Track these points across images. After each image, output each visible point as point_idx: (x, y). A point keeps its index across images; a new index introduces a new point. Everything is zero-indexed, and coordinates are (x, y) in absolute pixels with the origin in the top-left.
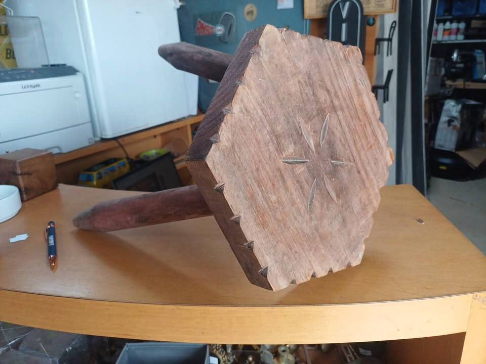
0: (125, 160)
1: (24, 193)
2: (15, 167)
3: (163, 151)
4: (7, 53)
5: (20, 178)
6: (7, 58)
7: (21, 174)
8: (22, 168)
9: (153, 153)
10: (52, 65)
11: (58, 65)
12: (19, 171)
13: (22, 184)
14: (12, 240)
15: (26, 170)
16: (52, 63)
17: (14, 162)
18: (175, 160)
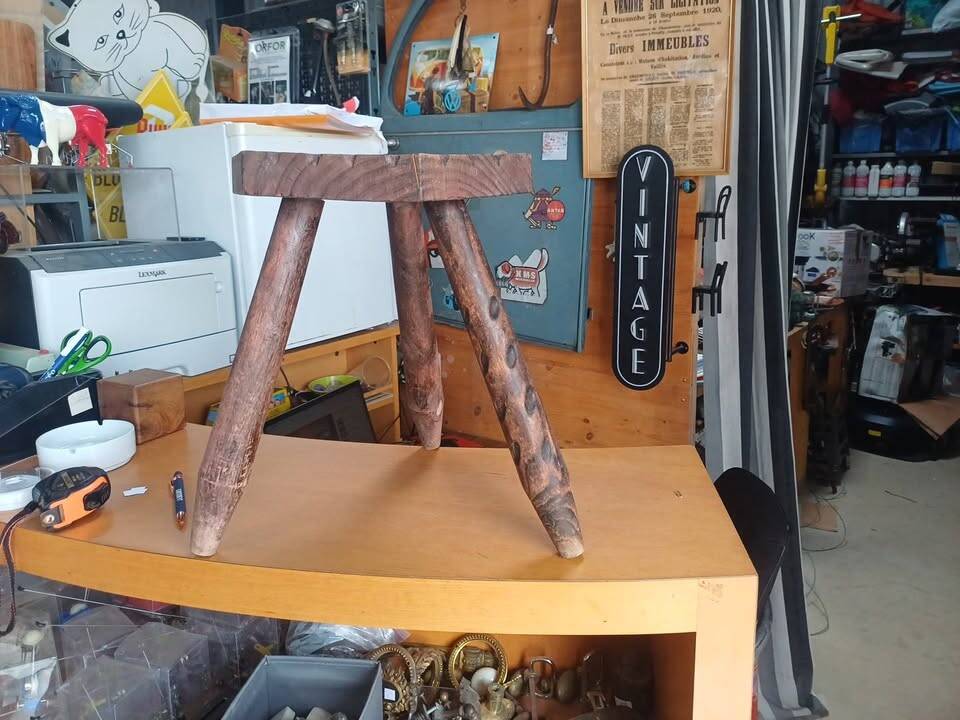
0: (285, 391)
1: (139, 433)
2: (132, 396)
3: (350, 379)
4: (112, 213)
5: (136, 410)
6: (111, 221)
7: (139, 406)
8: (140, 396)
9: (331, 381)
10: (183, 239)
11: (194, 239)
12: (136, 402)
13: (138, 421)
14: (127, 493)
15: (144, 401)
16: (182, 236)
17: (130, 388)
18: (366, 395)
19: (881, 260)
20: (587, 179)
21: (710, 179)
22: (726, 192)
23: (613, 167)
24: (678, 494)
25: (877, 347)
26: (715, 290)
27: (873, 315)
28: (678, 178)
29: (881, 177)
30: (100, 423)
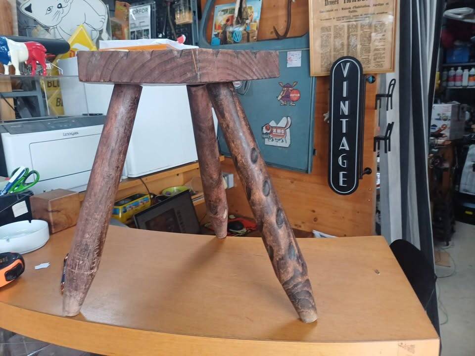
0: (148, 196)
1: (53, 227)
2: (47, 206)
3: (184, 189)
4: (57, 102)
5: (51, 214)
6: (57, 106)
7: (52, 211)
8: (53, 206)
9: (174, 190)
10: (90, 115)
11: (96, 115)
12: (50, 209)
13: (52, 219)
14: (37, 267)
15: (55, 208)
16: (90, 113)
17: (46, 201)
18: (193, 197)
19: (470, 120)
20: (313, 77)
21: (383, 75)
22: (393, 82)
23: (328, 71)
24: (377, 272)
25: (470, 167)
26: (387, 138)
27: (467, 149)
28: (365, 75)
29: (470, 76)
30: (30, 222)
